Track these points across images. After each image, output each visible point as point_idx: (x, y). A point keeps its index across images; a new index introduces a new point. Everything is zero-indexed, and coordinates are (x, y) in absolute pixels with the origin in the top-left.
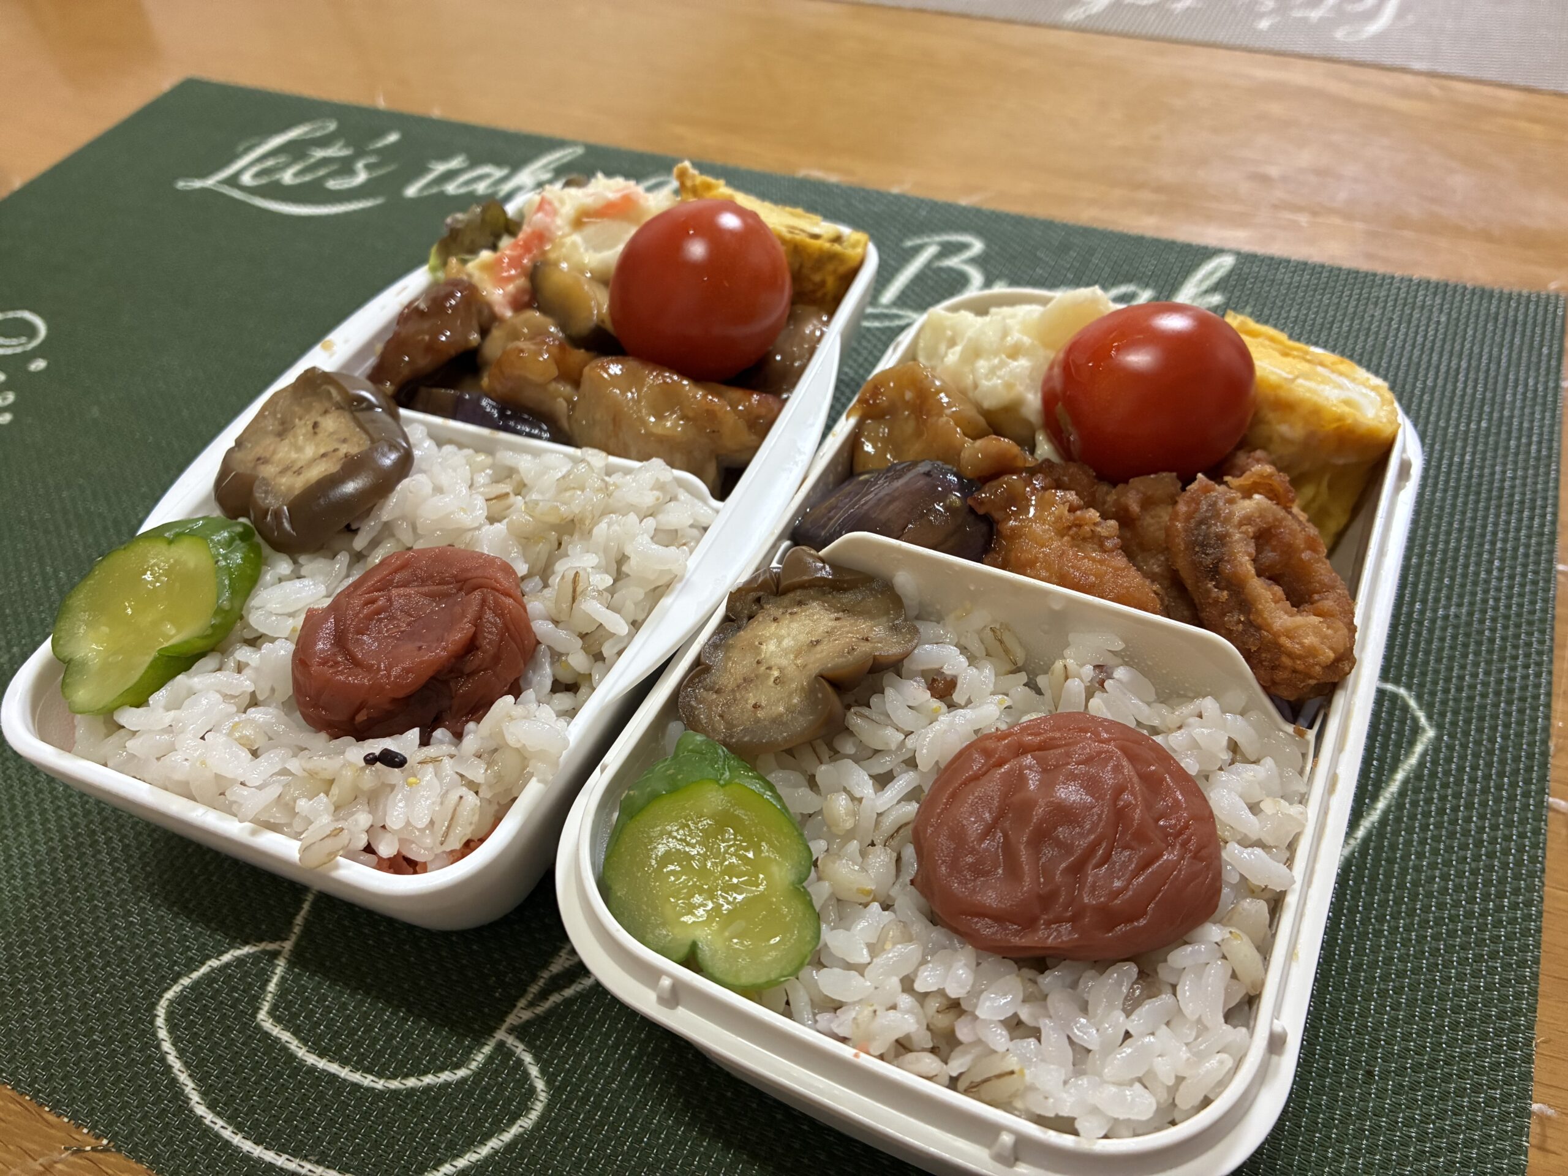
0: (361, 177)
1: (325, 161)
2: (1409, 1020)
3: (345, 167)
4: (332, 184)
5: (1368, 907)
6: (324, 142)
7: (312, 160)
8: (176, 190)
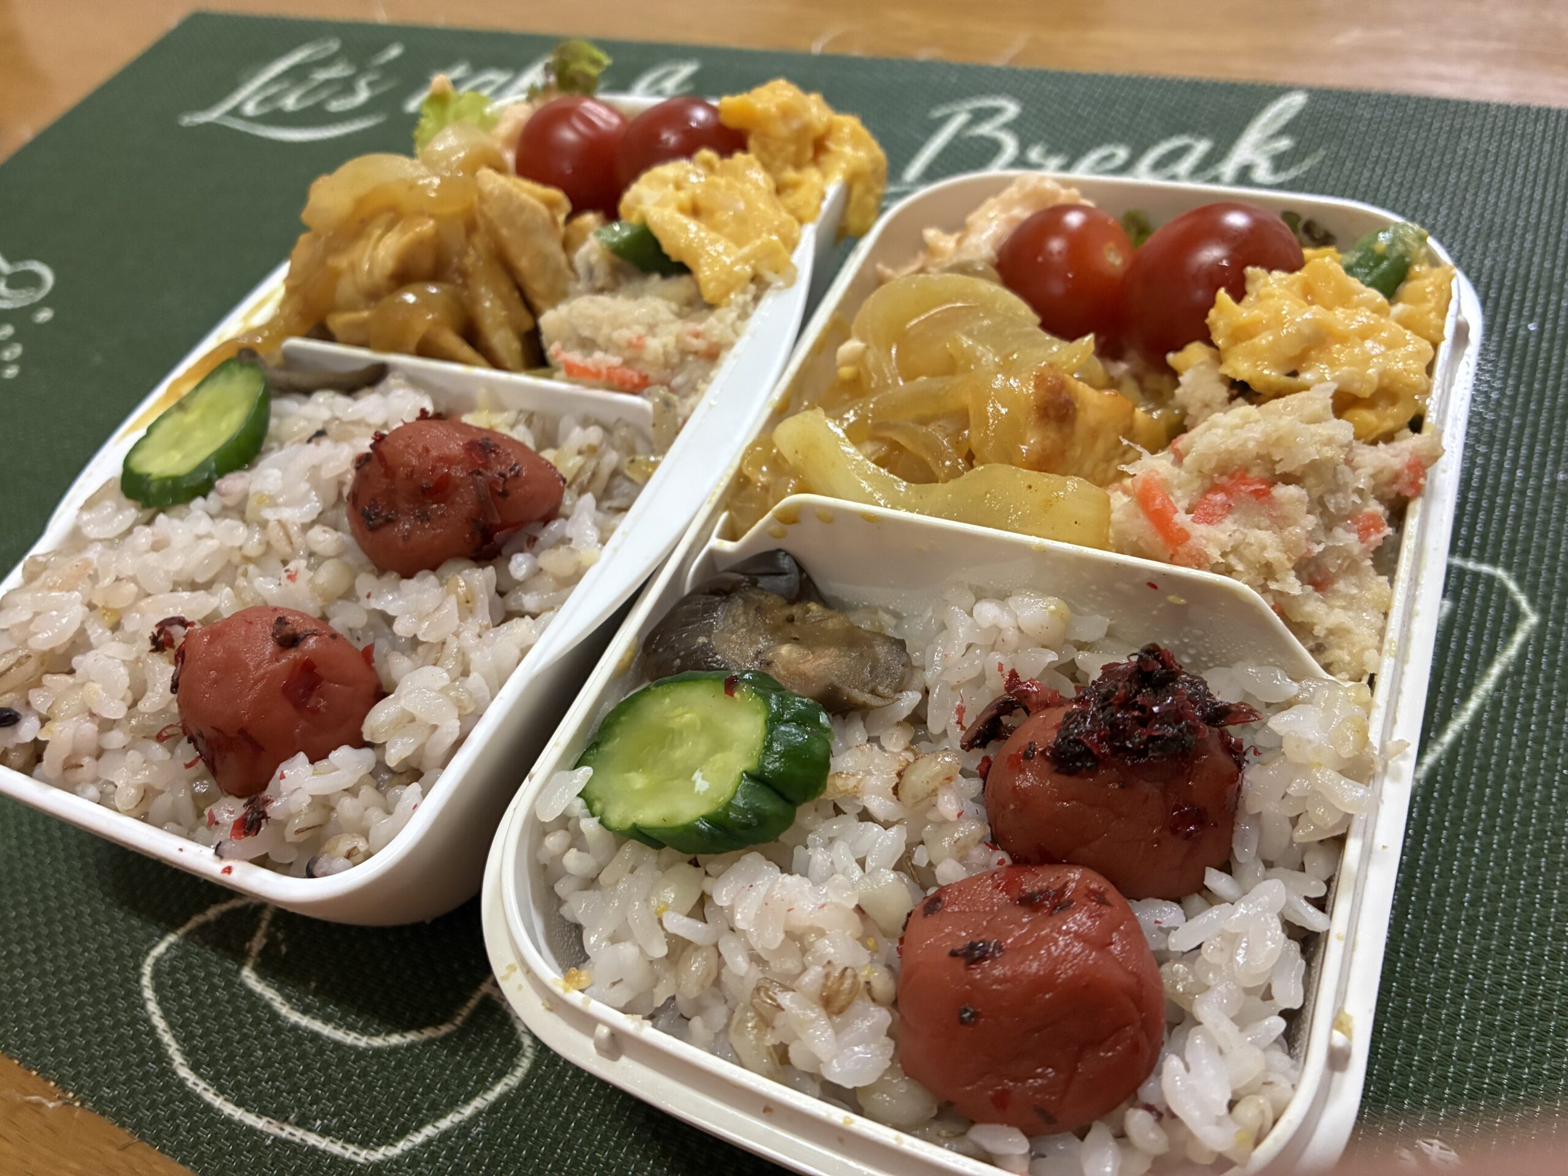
0: (363, 95)
1: (327, 83)
2: (1502, 950)
3: (347, 87)
4: (336, 106)
5: (1456, 822)
6: (326, 62)
7: (315, 84)
8: (181, 127)
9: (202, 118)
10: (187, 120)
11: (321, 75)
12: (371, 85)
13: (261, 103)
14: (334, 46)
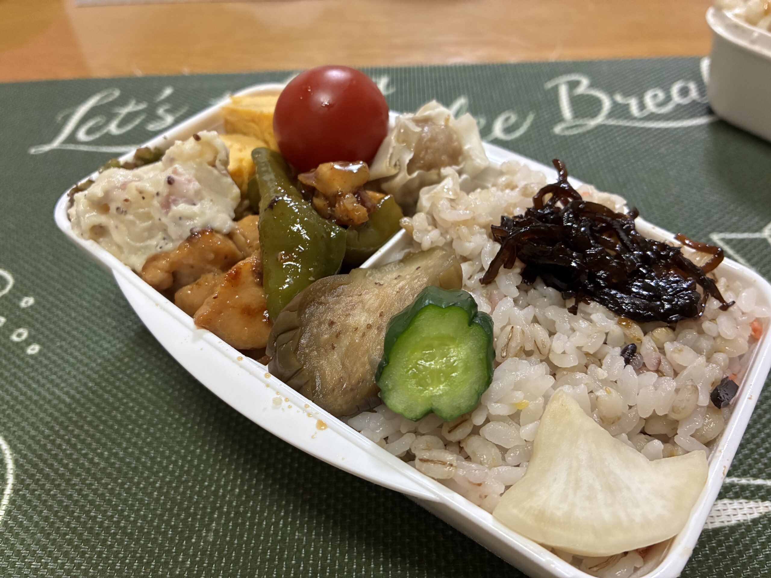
0: (169, 119)
1: (131, 115)
6: (122, 102)
7: (122, 116)
8: (33, 155)
9: (46, 148)
10: (33, 151)
11: (124, 111)
12: (168, 111)
13: (89, 132)
14: (117, 93)
